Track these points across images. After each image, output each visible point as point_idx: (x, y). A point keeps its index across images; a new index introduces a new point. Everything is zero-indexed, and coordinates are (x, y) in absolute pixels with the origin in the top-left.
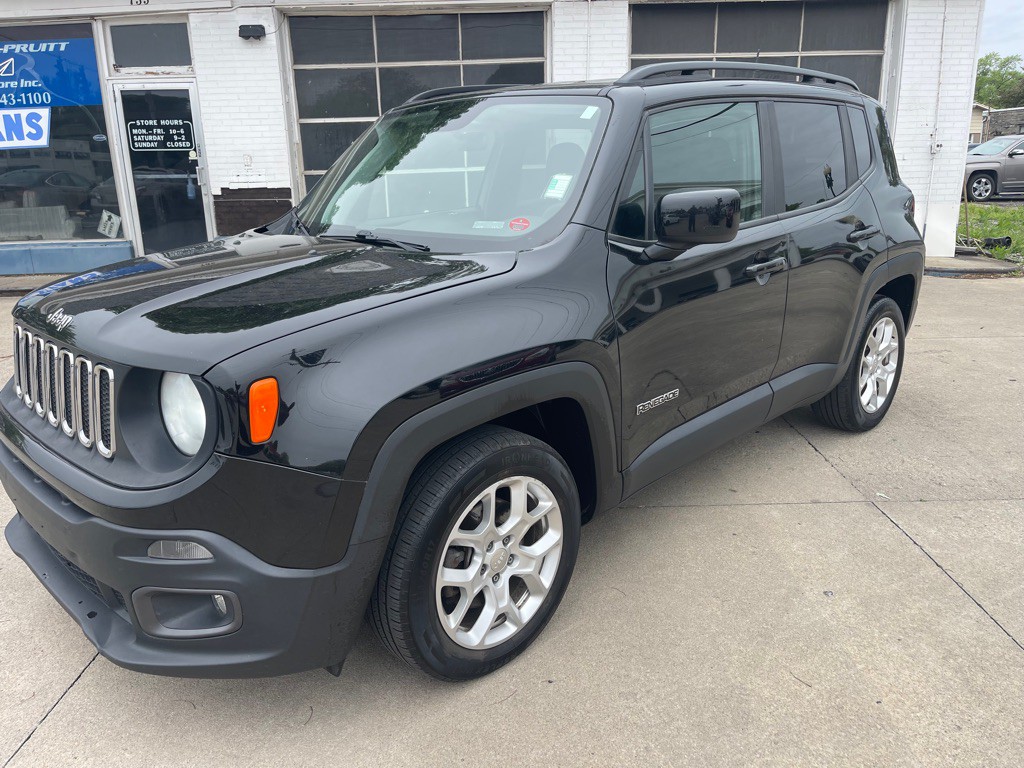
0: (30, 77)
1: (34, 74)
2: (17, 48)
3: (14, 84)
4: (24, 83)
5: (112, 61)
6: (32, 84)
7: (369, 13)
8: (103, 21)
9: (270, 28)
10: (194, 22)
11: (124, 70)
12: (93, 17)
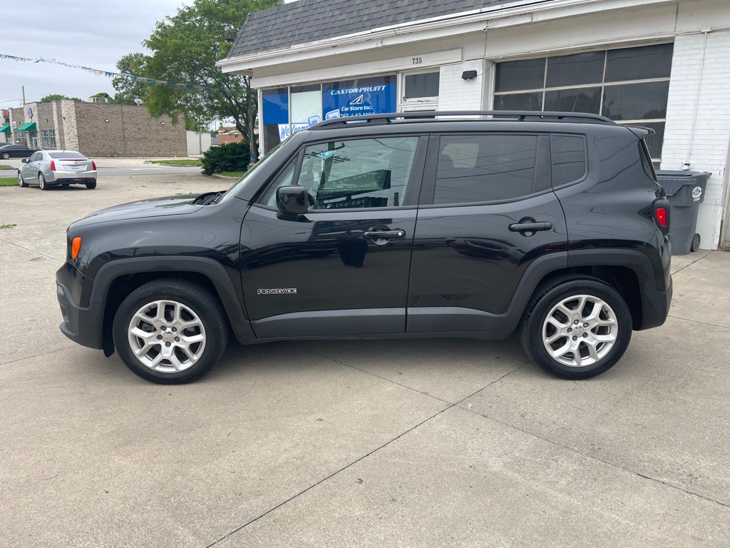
0: (368, 105)
1: (370, 103)
2: (365, 89)
3: (361, 108)
4: (365, 108)
5: (404, 95)
6: (368, 108)
7: (544, 56)
8: (402, 74)
9: (480, 72)
10: (442, 70)
11: (408, 100)
12: (397, 72)
